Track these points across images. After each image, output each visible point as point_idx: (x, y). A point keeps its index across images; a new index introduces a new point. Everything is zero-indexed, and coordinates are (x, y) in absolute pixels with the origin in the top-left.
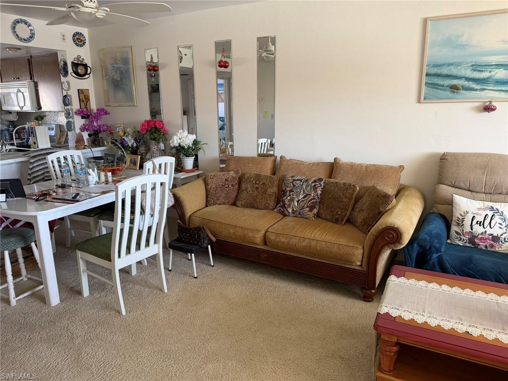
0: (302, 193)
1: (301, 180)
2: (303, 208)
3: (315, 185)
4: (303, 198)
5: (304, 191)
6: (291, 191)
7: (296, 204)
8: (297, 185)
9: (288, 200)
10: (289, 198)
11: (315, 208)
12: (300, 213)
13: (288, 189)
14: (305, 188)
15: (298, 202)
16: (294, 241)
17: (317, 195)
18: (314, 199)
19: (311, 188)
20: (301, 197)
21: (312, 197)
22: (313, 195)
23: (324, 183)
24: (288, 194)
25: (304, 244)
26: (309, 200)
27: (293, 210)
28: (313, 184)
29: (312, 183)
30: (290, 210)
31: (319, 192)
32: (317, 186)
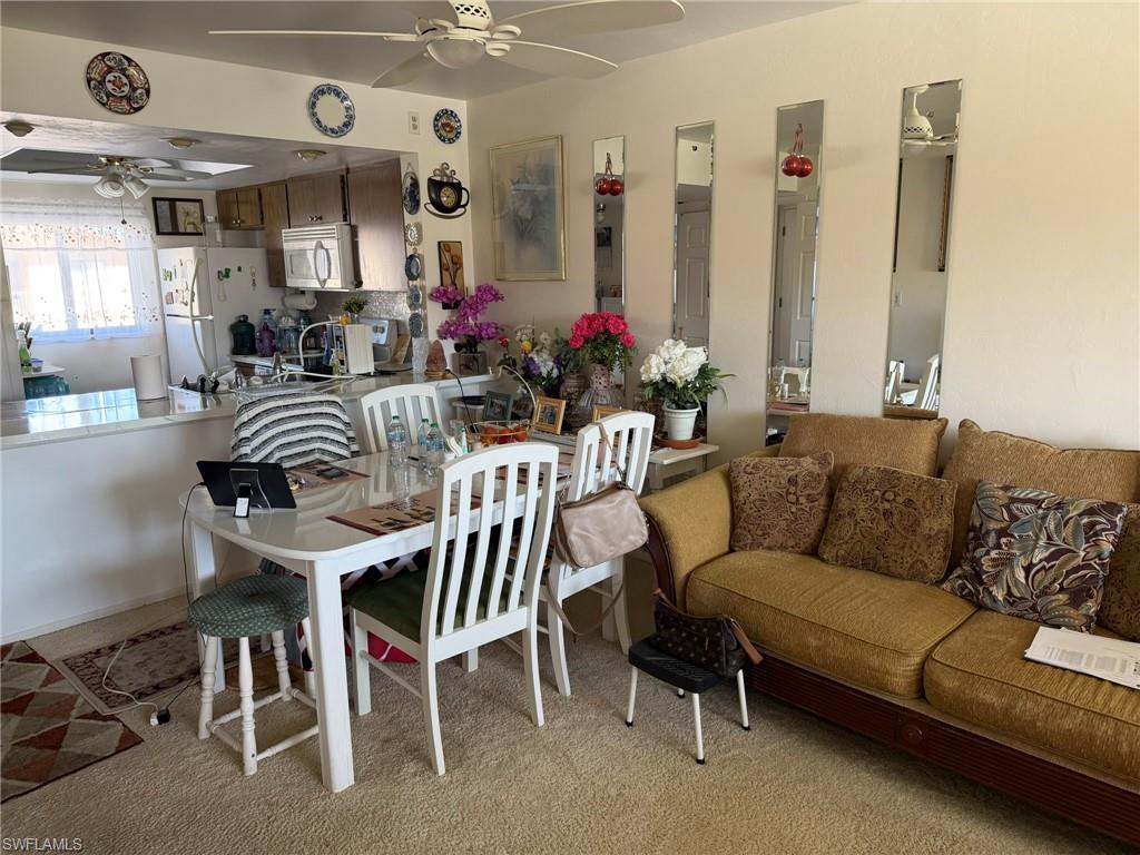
0: (1041, 543)
1: (1038, 503)
2: (1045, 592)
3: (1092, 525)
4: (1048, 559)
5: (1049, 538)
6: (1002, 533)
7: (1021, 575)
8: (1024, 518)
9: (993, 560)
10: (994, 554)
11: (1091, 596)
12: (1033, 608)
13: (993, 525)
14: (1052, 527)
15: (1027, 569)
16: (1026, 708)
17: (1099, 556)
18: (1089, 567)
19: (1075, 534)
20: (1039, 555)
21: (1079, 561)
22: (1083, 554)
23: (1125, 518)
24: (992, 540)
26: (1069, 567)
27: (1009, 593)
28: (1085, 520)
29: (1080, 515)
30: (1000, 594)
31: (1107, 548)
32: (1098, 527)
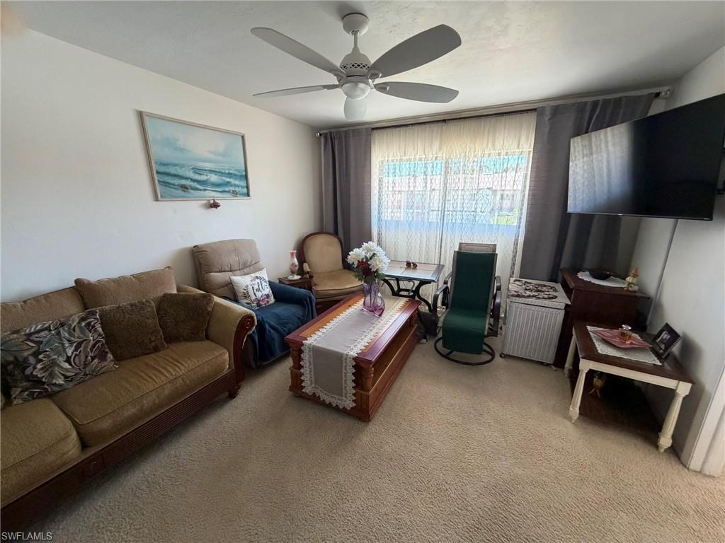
0: (67, 345)
1: (48, 329)
2: (86, 365)
3: (89, 324)
4: (76, 349)
5: (69, 341)
6: (36, 354)
7: (66, 365)
8: (45, 340)
9: (42, 369)
10: (39, 366)
11: (107, 353)
12: (86, 375)
13: (27, 353)
14: (67, 335)
15: (68, 360)
17: (100, 335)
18: (99, 341)
19: (82, 332)
20: (70, 352)
21: (92, 342)
22: (92, 338)
23: (99, 315)
24: (32, 360)
25: (167, 392)
26: (90, 347)
27: (66, 377)
28: (83, 324)
29: (79, 323)
30: (61, 381)
31: (100, 329)
32: (92, 323)
